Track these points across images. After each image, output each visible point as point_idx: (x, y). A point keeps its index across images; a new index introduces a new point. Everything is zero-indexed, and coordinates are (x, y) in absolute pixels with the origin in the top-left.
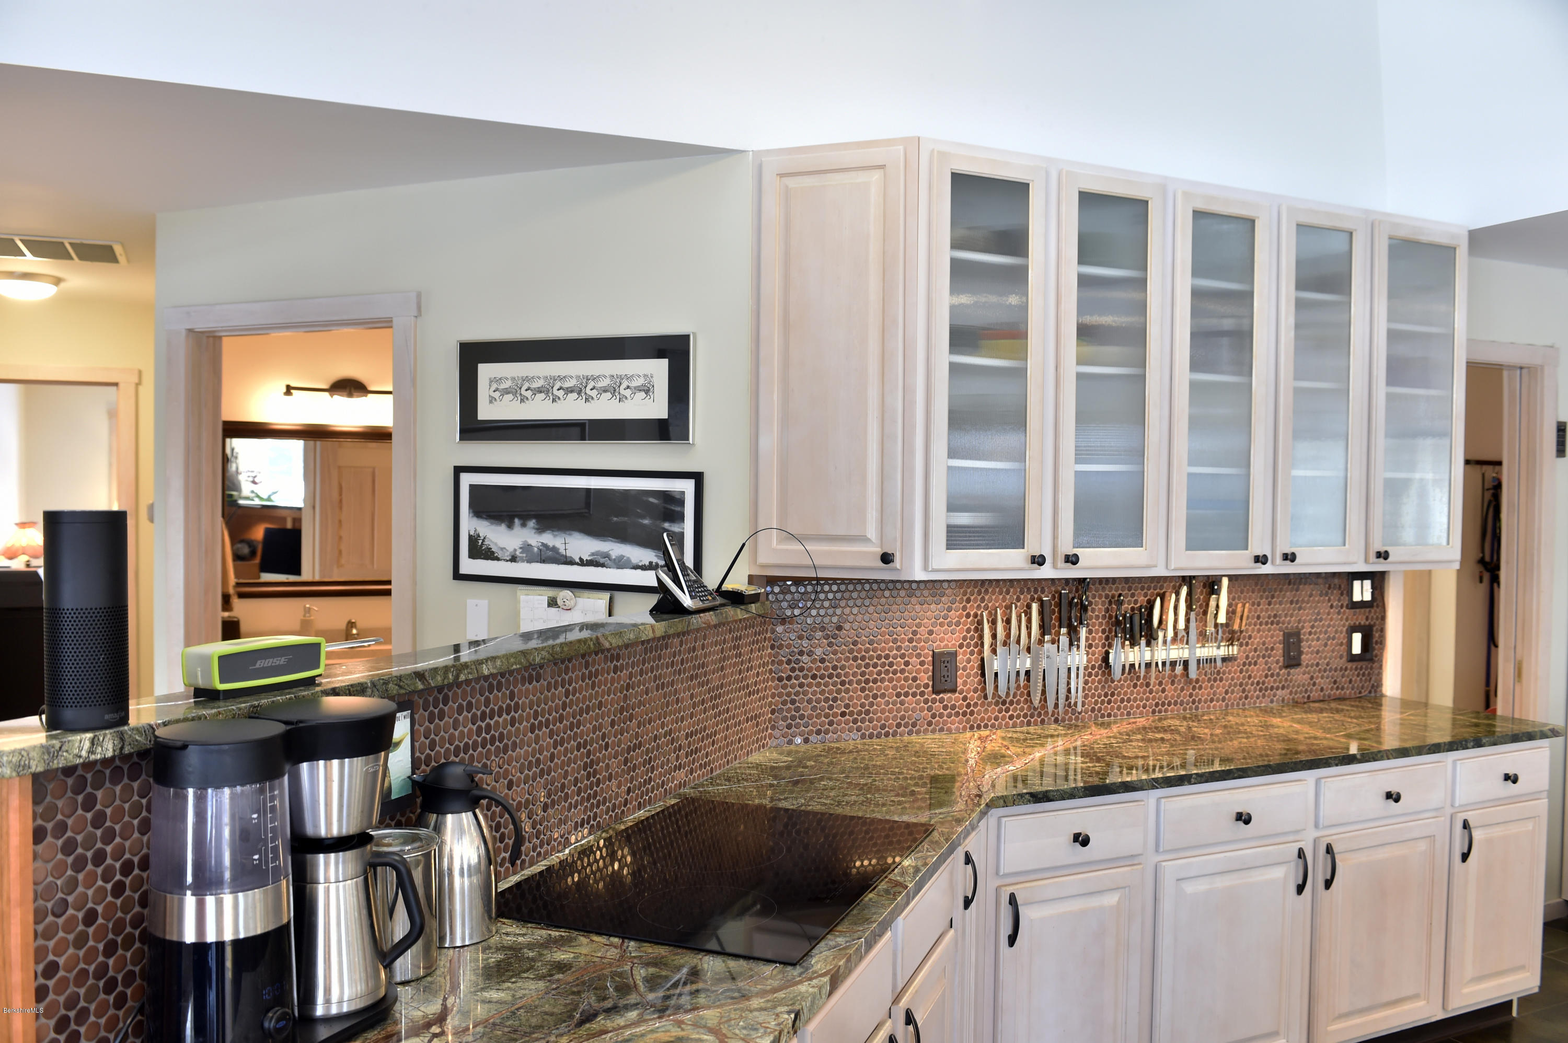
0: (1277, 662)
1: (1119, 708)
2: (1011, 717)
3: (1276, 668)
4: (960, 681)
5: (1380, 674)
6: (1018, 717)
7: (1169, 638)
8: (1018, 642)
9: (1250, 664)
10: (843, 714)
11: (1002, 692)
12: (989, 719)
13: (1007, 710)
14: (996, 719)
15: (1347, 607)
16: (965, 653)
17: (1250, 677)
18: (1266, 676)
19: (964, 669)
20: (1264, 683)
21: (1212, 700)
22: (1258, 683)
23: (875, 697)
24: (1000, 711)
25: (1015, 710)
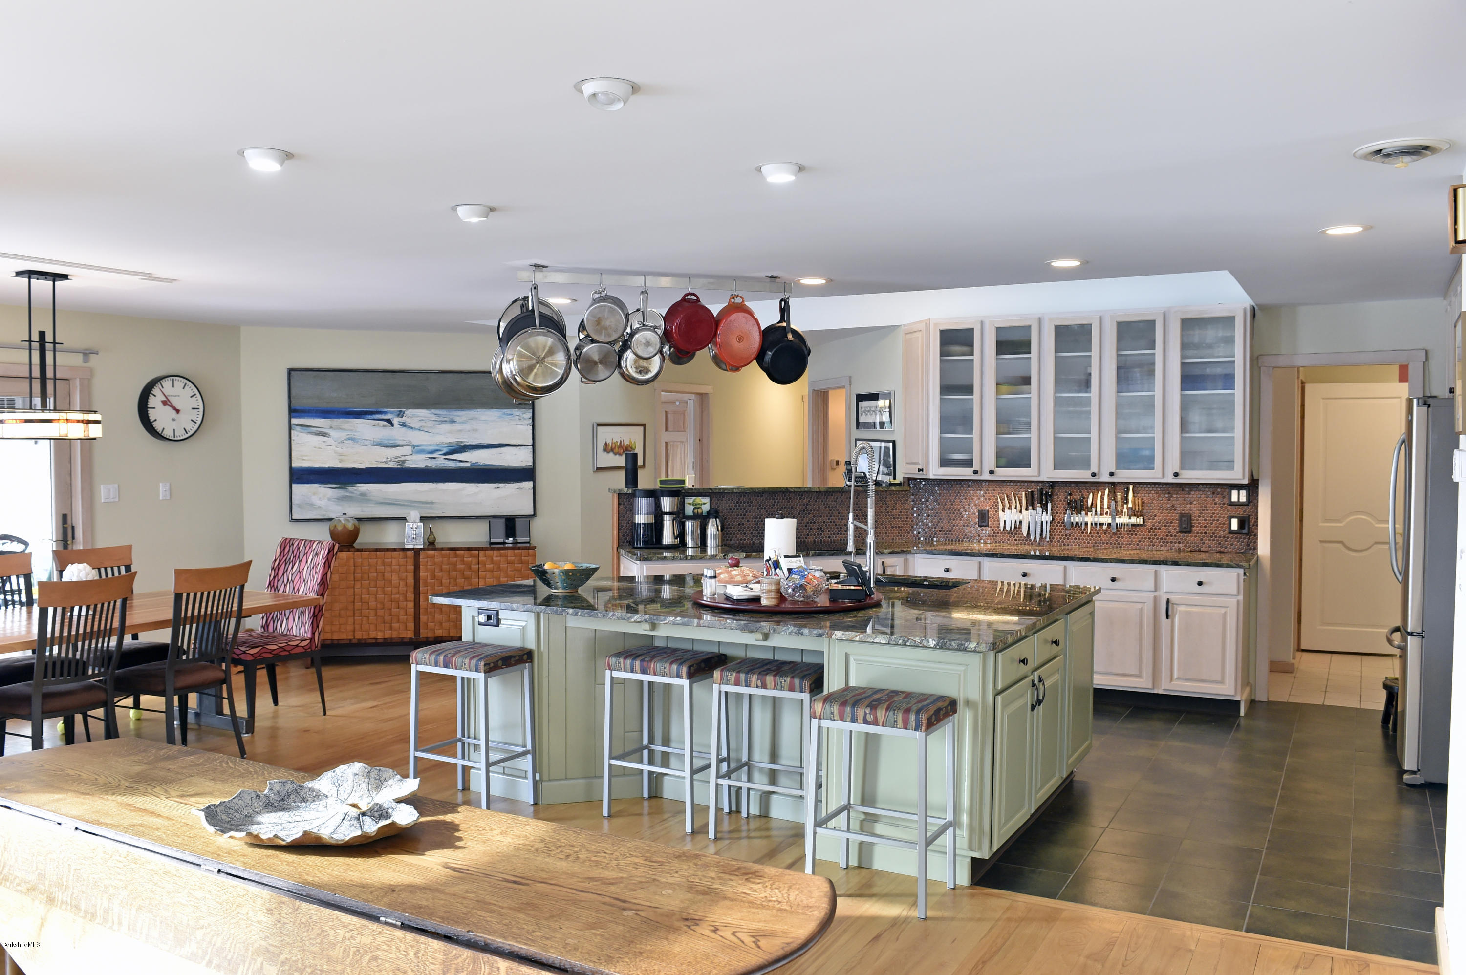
0: (1175, 529)
1: (1074, 542)
2: (1016, 540)
3: (1174, 532)
4: (990, 523)
5: (1256, 542)
6: (1019, 540)
7: (1099, 512)
8: (1016, 508)
9: (1155, 529)
10: (940, 531)
11: (1008, 528)
12: (1005, 540)
13: (1014, 537)
14: (1008, 540)
15: (1227, 504)
16: (993, 511)
17: (1155, 535)
18: (1167, 536)
19: (993, 518)
20: (1165, 539)
21: (1130, 544)
22: (1161, 539)
23: (954, 526)
24: (1010, 537)
25: (1018, 537)
